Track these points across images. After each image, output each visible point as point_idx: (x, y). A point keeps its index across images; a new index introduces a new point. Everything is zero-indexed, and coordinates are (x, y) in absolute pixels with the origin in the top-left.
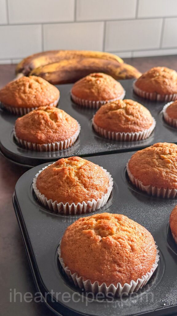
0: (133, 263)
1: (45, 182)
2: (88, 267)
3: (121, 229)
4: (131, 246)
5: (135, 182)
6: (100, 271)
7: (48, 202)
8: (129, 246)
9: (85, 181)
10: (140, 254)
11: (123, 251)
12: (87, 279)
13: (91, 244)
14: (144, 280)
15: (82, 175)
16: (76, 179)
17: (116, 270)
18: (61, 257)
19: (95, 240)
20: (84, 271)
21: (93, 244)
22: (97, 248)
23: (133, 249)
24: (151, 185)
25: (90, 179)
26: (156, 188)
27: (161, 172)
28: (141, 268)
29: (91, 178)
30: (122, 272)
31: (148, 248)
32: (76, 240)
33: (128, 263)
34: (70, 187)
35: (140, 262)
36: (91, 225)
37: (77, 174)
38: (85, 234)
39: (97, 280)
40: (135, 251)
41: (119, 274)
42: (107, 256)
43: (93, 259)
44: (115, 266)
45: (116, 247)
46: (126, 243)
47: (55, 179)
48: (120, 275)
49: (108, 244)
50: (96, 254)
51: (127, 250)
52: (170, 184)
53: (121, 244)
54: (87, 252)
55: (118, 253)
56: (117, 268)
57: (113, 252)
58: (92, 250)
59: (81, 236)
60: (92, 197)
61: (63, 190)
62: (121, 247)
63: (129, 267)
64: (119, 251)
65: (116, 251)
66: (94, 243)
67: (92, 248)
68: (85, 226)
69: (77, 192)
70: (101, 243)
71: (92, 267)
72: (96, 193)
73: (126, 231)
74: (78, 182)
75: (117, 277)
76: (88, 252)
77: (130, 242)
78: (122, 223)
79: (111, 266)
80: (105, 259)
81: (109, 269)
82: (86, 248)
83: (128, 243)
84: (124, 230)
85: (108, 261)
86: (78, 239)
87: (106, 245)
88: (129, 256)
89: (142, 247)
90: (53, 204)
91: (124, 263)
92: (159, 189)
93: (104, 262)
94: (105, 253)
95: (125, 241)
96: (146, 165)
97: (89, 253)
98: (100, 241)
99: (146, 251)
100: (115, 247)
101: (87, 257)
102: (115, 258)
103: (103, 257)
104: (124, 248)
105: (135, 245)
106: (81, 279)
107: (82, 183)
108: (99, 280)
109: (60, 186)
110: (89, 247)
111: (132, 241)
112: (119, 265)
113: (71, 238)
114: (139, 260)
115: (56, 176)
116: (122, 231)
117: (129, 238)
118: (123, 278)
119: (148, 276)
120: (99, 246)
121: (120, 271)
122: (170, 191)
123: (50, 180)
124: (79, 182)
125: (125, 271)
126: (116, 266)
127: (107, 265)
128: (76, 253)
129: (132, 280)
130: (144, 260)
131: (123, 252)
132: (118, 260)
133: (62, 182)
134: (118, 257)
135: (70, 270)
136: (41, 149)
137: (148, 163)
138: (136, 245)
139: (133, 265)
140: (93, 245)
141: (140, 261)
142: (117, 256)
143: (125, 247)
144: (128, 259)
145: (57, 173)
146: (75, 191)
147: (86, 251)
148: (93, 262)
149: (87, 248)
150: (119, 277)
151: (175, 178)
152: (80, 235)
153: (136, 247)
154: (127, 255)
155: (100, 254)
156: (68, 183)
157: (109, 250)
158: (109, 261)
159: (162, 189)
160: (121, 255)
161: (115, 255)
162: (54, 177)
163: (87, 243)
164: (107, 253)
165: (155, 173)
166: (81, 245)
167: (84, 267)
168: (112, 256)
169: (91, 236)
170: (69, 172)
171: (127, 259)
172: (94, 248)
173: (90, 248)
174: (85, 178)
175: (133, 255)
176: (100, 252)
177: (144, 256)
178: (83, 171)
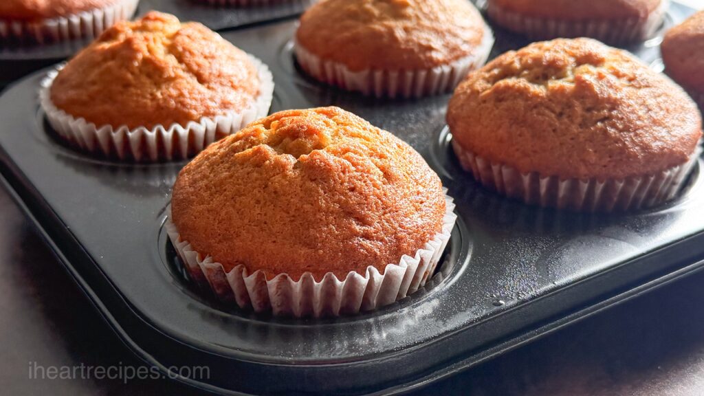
0: (397, 212)
1: (78, 86)
2: (274, 242)
3: (343, 131)
4: (382, 169)
5: (324, 73)
6: (311, 244)
7: (99, 133)
8: (378, 169)
9: (199, 65)
10: (408, 188)
11: (365, 182)
12: (276, 272)
13: (268, 180)
14: (433, 252)
15: (184, 49)
16: (171, 61)
17: (356, 234)
18: (182, 240)
19: (280, 168)
20: (264, 252)
21: (277, 176)
22: (291, 182)
23: (388, 176)
24: (373, 68)
25: (210, 60)
26: (386, 74)
27: (391, 32)
28: (420, 222)
29: (213, 57)
30: (373, 237)
31: (423, 174)
32: (222, 183)
33: (385, 213)
34: (158, 85)
35: (413, 208)
36: (254, 136)
37: (171, 49)
38: (244, 161)
39: (309, 271)
40: (396, 180)
41: (367, 243)
42: (324, 201)
43: (285, 215)
44: (351, 224)
45: (344, 172)
46: (369, 162)
47: (109, 70)
48: (370, 245)
49: (319, 167)
50: (292, 200)
51: (375, 178)
52: (419, 58)
53: (354, 165)
54: (262, 202)
55: (353, 190)
56: (358, 228)
57: (338, 186)
58: (275, 192)
59: (233, 169)
60: (225, 105)
61: (138, 95)
62: (356, 171)
63: (388, 221)
64: (353, 184)
65: (346, 184)
66: (278, 174)
67: (276, 188)
68: (237, 143)
69: (181, 95)
70: (297, 172)
71: (284, 238)
72: (232, 96)
73: (358, 137)
74: (176, 68)
75: (362, 250)
76: (265, 203)
77: (377, 160)
78: (342, 120)
79: (339, 227)
80: (320, 210)
81: (337, 235)
82: (256, 191)
83: (372, 161)
84: (353, 135)
85: (328, 212)
86: (226, 178)
87: (316, 174)
88: (383, 192)
89: (410, 172)
90: (117, 136)
91: (373, 212)
92: (394, 75)
93: (318, 216)
94: (318, 192)
95: (365, 157)
96: (349, 22)
97: (268, 204)
98: (295, 167)
99: (420, 181)
100: (341, 174)
101: (265, 215)
102: (347, 202)
103: (312, 205)
104: (365, 175)
105: (391, 164)
106: (260, 277)
107: (189, 69)
108: (311, 268)
109: (127, 85)
110: (266, 186)
111: (381, 157)
112: (362, 221)
113: (202, 183)
114: (411, 202)
115: (111, 63)
116: (348, 136)
117: (371, 149)
118: (378, 253)
119: (441, 242)
120: (296, 178)
121: (367, 236)
122: (423, 74)
123: (94, 75)
124: (184, 70)
125: (381, 234)
126: (354, 222)
127: (327, 225)
128: (227, 213)
129: (403, 256)
130: (422, 203)
131: (366, 185)
132: (357, 207)
133: (133, 73)
134: (354, 198)
135: (220, 262)
136: (40, 38)
137: (353, 16)
138: (394, 165)
139: (398, 215)
140: (276, 180)
141: (414, 206)
142: (350, 198)
143: (368, 172)
144: (382, 201)
145: (112, 54)
146: (174, 92)
147: (258, 202)
148: (284, 224)
149: (259, 192)
150: (367, 250)
151: (428, 40)
152: (229, 168)
153: (396, 171)
154: (378, 191)
155: (301, 198)
156: (149, 76)
157: (326, 184)
158: (332, 212)
159: (402, 72)
160: (361, 194)
161: (345, 195)
162: (105, 66)
163: (257, 179)
164: (321, 192)
165: (377, 35)
166: (238, 190)
167: (262, 243)
168: (337, 197)
169: (266, 158)
170: (148, 46)
171: (380, 202)
172: (282, 185)
173: (271, 189)
174: (196, 59)
175: (393, 191)
176: (301, 195)
177: (418, 193)
178: (187, 40)
